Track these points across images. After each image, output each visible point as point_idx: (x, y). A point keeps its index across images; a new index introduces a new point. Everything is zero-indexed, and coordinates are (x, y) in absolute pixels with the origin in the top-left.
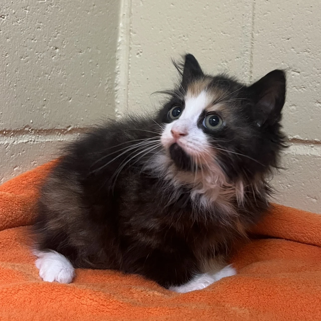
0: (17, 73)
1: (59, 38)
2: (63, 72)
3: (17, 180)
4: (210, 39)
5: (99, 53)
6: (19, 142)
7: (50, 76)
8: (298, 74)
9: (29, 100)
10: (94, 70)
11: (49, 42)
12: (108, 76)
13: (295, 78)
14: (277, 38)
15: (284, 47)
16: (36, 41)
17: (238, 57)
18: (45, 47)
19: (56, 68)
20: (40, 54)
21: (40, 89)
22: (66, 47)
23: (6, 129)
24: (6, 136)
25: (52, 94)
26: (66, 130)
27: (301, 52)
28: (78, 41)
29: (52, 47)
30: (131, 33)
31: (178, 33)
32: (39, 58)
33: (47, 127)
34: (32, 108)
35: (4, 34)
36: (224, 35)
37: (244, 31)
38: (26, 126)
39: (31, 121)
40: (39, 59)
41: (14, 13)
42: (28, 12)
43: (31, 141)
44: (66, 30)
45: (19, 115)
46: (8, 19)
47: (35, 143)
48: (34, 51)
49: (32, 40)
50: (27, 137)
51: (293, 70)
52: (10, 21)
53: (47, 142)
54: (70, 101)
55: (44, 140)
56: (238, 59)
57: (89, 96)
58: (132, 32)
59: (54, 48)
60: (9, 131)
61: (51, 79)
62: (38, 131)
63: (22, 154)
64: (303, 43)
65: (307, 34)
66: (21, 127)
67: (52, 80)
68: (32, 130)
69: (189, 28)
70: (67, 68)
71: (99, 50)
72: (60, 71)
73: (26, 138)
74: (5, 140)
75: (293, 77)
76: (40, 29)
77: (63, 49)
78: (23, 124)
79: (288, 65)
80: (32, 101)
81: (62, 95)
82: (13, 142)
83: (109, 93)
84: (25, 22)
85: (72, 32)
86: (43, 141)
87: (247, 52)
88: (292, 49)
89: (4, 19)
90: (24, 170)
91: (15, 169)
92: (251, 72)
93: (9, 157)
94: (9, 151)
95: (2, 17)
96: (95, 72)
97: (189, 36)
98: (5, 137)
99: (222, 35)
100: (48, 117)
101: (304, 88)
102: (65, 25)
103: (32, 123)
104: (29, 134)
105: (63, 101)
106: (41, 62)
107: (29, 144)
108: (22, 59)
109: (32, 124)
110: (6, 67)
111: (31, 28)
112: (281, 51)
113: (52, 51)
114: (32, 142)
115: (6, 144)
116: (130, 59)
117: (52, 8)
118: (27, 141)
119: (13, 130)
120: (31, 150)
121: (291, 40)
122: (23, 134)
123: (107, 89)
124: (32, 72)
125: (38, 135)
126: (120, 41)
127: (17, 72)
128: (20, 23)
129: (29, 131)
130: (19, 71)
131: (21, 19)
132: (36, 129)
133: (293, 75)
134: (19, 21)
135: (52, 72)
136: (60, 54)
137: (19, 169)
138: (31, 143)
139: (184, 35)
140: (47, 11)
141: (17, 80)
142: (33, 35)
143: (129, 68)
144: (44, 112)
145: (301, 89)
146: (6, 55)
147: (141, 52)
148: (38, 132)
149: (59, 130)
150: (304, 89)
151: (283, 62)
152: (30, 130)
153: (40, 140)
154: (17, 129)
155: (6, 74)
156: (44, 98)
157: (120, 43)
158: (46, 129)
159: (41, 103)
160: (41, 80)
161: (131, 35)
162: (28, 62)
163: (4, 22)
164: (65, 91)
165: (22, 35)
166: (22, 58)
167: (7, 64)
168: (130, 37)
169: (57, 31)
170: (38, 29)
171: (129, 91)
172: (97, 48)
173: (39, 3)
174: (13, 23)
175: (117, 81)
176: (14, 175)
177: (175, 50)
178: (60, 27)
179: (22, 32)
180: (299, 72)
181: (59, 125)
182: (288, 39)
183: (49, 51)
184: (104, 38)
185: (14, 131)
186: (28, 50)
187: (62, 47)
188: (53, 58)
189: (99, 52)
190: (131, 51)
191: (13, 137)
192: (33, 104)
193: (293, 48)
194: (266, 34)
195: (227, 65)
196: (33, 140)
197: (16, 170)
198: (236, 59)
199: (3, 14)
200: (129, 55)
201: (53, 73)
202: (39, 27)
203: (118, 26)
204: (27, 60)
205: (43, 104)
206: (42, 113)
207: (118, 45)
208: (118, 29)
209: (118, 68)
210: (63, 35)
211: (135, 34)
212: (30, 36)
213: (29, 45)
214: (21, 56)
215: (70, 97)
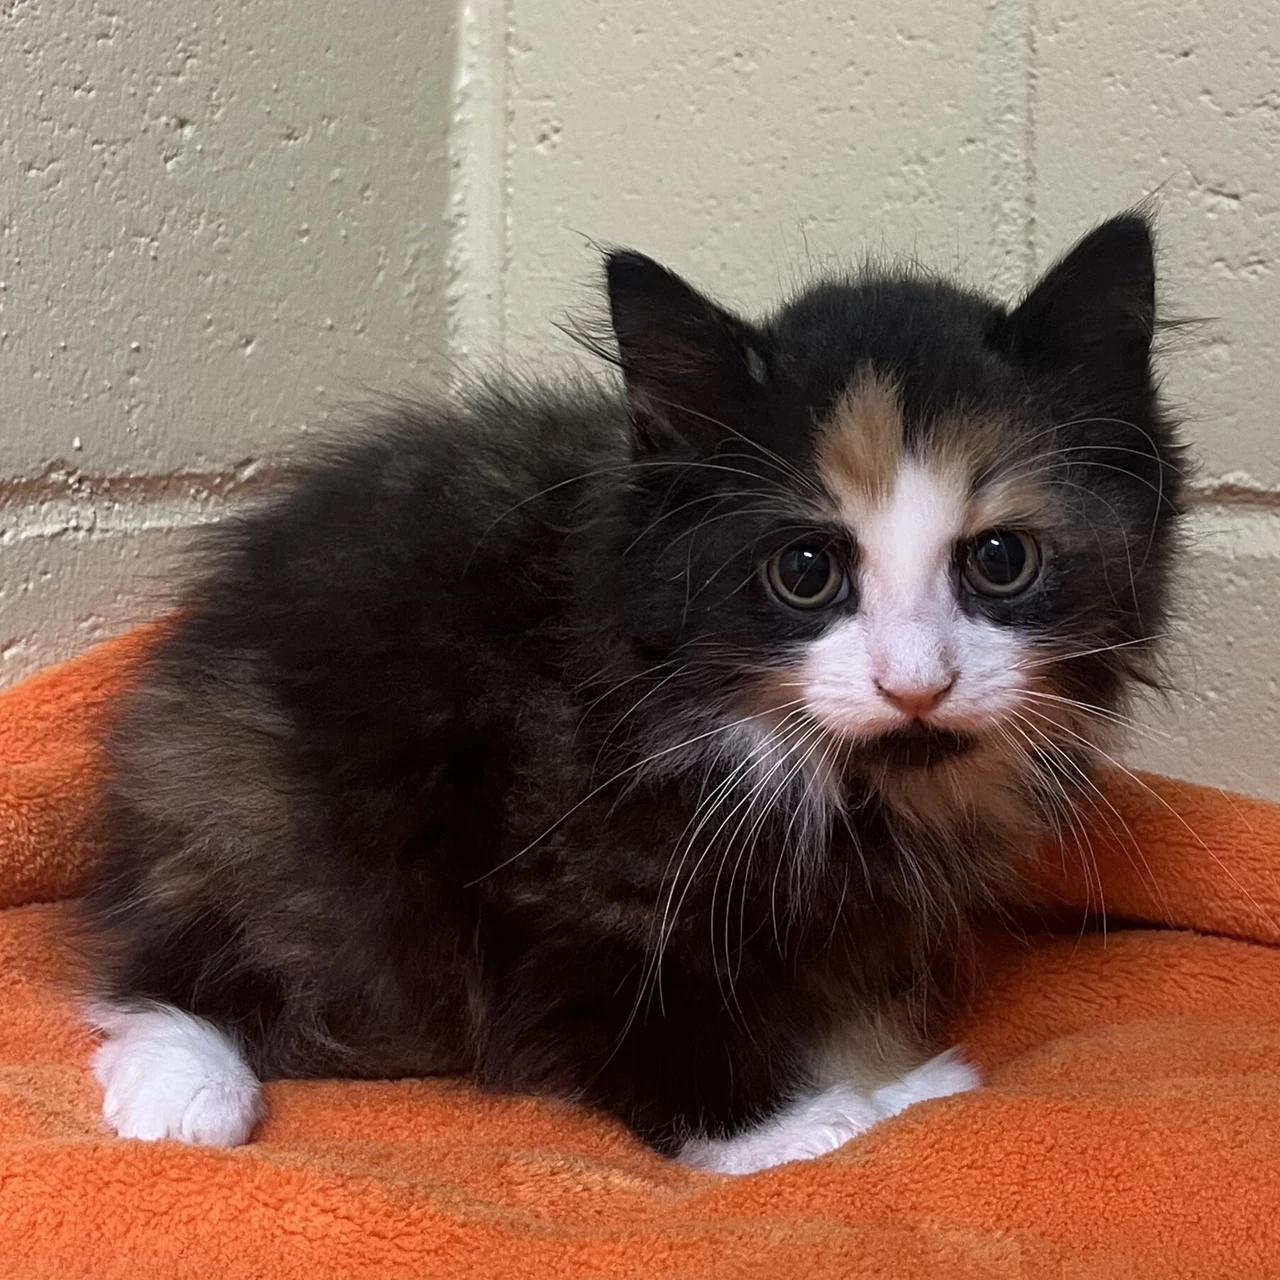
0: (10, 235)
1: (195, 78)
2: (214, 225)
3: (15, 699)
4: (852, 63)
5: (373, 138)
6: (23, 536)
7: (156, 244)
8: (1234, 204)
9: (65, 348)
10: (352, 210)
11: (149, 95)
13: (1219, 220)
14: (1137, 49)
15: (1167, 91)
16: (93, 94)
17: (973, 136)
18: (134, 118)
19: (180, 208)
20: (113, 148)
21: (115, 303)
22: (225, 115)
25: (166, 323)
26: (233, 477)
27: (1241, 110)
28: (276, 91)
29: (164, 119)
30: (512, 50)
31: (714, 43)
32: (104, 165)
33: (144, 467)
34: (81, 383)
36: (908, 43)
37: (994, 27)
38: (52, 464)
39: (77, 443)
40: (108, 172)
43: (77, 529)
44: (224, 42)
45: (23, 415)
47: (96, 536)
48: (85, 137)
49: (76, 89)
50: (60, 513)
51: (1212, 186)
53: (148, 531)
54: (249, 349)
55: (136, 524)
56: (971, 147)
57: (331, 328)
58: (516, 44)
59: (173, 122)
61: (162, 257)
62: (106, 484)
63: (39, 589)
64: (1247, 68)
65: (1265, 28)
66: (31, 466)
67: (166, 260)
68: (80, 481)
69: (760, 17)
70: (233, 207)
71: (374, 125)
72: (202, 222)
73: (56, 518)
75: (1211, 216)
76: (111, 42)
77: (212, 123)
78: (39, 455)
79: (1190, 167)
80: (78, 353)
81: (210, 323)
83: (421, 309)
84: (42, 9)
85: (251, 53)
86: (129, 526)
87: (1010, 117)
88: (1205, 98)
90: (50, 657)
91: (7, 654)
92: (1030, 201)
96: (355, 224)
97: (762, 53)
99: (901, 44)
100: (151, 421)
101: (1261, 262)
102: (219, 20)
103: (80, 449)
104: (66, 497)
105: (213, 352)
106: (117, 182)
107: (68, 543)
108: (33, 173)
109: (80, 455)
111: (68, 40)
112: (1154, 108)
113: (164, 136)
114: (81, 534)
116: (510, 162)
118: (57, 528)
120: (78, 569)
121: (1198, 56)
122: (40, 499)
123: (411, 295)
124: (75, 227)
125: (106, 504)
126: (467, 86)
127: (11, 228)
128: (19, 17)
129: (65, 486)
130: (21, 226)
131: (24, 2)
132: (97, 474)
133: (1211, 209)
134: (14, 11)
135: (165, 228)
136: (199, 148)
137: (25, 654)
138: (75, 539)
139: (740, 50)
141: (9, 263)
142: (78, 67)
143: (507, 200)
144: (133, 401)
145: (1251, 268)
147: (557, 131)
148: (107, 490)
149: (203, 480)
150: (1260, 268)
151: (1165, 154)
152: (71, 481)
153: (114, 523)
154: (14, 478)
156: (130, 342)
157: (465, 94)
158: (141, 473)
159: (119, 360)
160: (115, 261)
161: (510, 56)
162: (60, 184)
164: (226, 309)
165: (30, 70)
166: (30, 167)
168: (510, 67)
169: (184, 50)
170: (100, 41)
171: (508, 300)
172: (366, 119)
175: (455, 258)
177: (699, 119)
178: (196, 29)
179: (31, 56)
180: (1236, 197)
181: (199, 454)
182: (1186, 54)
183: (150, 134)
184: (396, 73)
186: (56, 132)
187: (208, 115)
188: (170, 165)
189: (374, 134)
190: (512, 128)
192: (82, 367)
193: (1208, 92)
194: (1090, 35)
195: (926, 172)
196: (86, 525)
197: (13, 657)
198: (963, 145)
200: (505, 144)
201: (172, 229)
202: (106, 32)
203: (454, 18)
204: (52, 179)
205: (128, 367)
206: (122, 406)
207: (458, 100)
208: (456, 32)
209: (461, 202)
210: (211, 62)
211: (529, 54)
212: (68, 71)
213: (62, 112)
214: (28, 159)
215: (248, 332)
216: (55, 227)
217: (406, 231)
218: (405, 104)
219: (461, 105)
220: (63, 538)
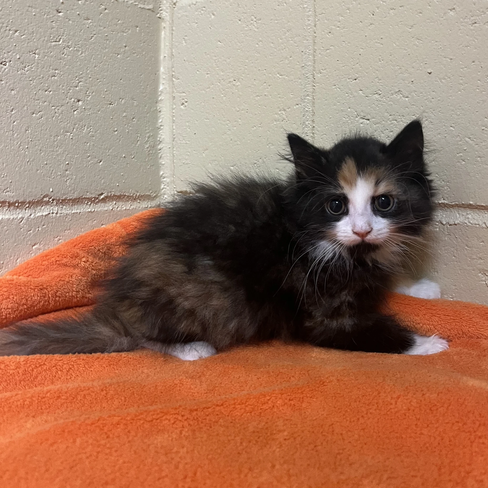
0: (28, 133)
1: (82, 88)
2: (89, 129)
4: (265, 83)
5: (135, 104)
6: (37, 215)
7: (72, 135)
8: (368, 122)
9: (46, 164)
10: (129, 125)
11: (68, 93)
12: (148, 133)
14: (342, 78)
15: (350, 90)
16: (51, 92)
17: (298, 103)
18: (64, 99)
19: (79, 124)
20: (58, 108)
21: (61, 151)
22: (91, 98)
23: (19, 200)
24: (20, 209)
25: (76, 156)
26: (98, 198)
27: (370, 95)
28: (106, 91)
29: (73, 100)
30: (174, 79)
31: (228, 77)
32: (56, 113)
33: (71, 196)
35: (8, 84)
36: (280, 77)
37: (304, 72)
38: (44, 196)
39: (51, 190)
40: (57, 115)
41: (19, 58)
42: (38, 57)
43: (53, 213)
44: (90, 78)
45: (35, 183)
46: (11, 67)
47: (58, 215)
48: (50, 105)
49: (46, 91)
51: (362, 117)
52: (14, 69)
53: (74, 213)
54: (101, 163)
55: (70, 211)
57: (125, 157)
59: (76, 100)
60: (23, 203)
61: (74, 138)
62: (61, 201)
63: (42, 229)
64: (372, 83)
66: (38, 197)
68: (53, 200)
69: (240, 70)
70: (94, 124)
71: (135, 101)
72: (86, 128)
73: (46, 210)
74: (19, 213)
75: (362, 125)
76: (56, 78)
77: (87, 100)
78: (41, 194)
79: (356, 111)
80: (50, 165)
81: (89, 156)
82: (29, 215)
83: (151, 152)
84: (35, 69)
85: (99, 80)
86: (68, 212)
87: (308, 98)
88: (360, 92)
89: (5, 67)
90: (46, 248)
91: (34, 247)
92: (313, 121)
93: (25, 234)
94: (25, 226)
95: (3, 63)
96: (131, 128)
97: (241, 80)
98: (18, 210)
99: (278, 77)
100: (73, 183)
102: (88, 71)
103: (52, 191)
104: (49, 204)
105: (90, 164)
106: (60, 117)
108: (34, 115)
109: (52, 193)
110: (13, 126)
111: (43, 77)
112: (347, 95)
113: (74, 104)
114: (54, 214)
115: (20, 218)
116: (174, 111)
117: (70, 52)
118: (47, 213)
119: (27, 201)
120: (53, 224)
121: (359, 80)
122: (41, 205)
123: (148, 148)
124: (48, 130)
125: (61, 206)
126: (162, 89)
127: (28, 131)
128: (28, 71)
129: (49, 202)
130: (32, 130)
131: (28, 66)
132: (58, 198)
133: (362, 123)
134: (26, 69)
135: (75, 130)
136: (84, 108)
137: (39, 247)
138: (52, 216)
139: (235, 79)
140: (63, 55)
141: (28, 141)
142: (46, 85)
143: (174, 122)
144: (67, 178)
146: (12, 111)
147: (186, 102)
148: (61, 203)
149: (89, 199)
151: (350, 108)
152: (50, 200)
153: (63, 211)
154: (33, 200)
155: (13, 135)
156: (66, 162)
157: (162, 92)
158: (71, 198)
159: (63, 167)
160: (60, 139)
161: (173, 81)
162: (43, 118)
163: (6, 70)
164: (93, 152)
165: (32, 86)
167: (14, 122)
168: (173, 84)
169: (78, 80)
170: (53, 78)
171: (175, 149)
172: (133, 99)
173: (52, 45)
174: (18, 71)
175: (160, 138)
176: (33, 254)
178: (81, 74)
179: (32, 82)
180: (368, 120)
181: (87, 192)
182: (356, 80)
183: (69, 104)
184: (141, 86)
185: (29, 203)
186: (41, 104)
187: (86, 98)
188: (75, 112)
190: (174, 101)
191: (28, 210)
192: (52, 169)
193: (361, 90)
194: (330, 74)
196: (55, 212)
197: (36, 248)
198: (295, 106)
199: (4, 60)
200: (172, 105)
201: (77, 131)
202: (54, 75)
203: (158, 71)
204: (40, 116)
205: (65, 169)
206: (64, 179)
207: (160, 93)
208: (159, 74)
209: (161, 122)
210: (87, 83)
211: (178, 80)
212: (43, 86)
213: (42, 98)
214: (32, 111)
215: (100, 158)
216: (41, 130)
217: (146, 130)
218: (144, 94)
219: (160, 95)
220: (49, 216)
